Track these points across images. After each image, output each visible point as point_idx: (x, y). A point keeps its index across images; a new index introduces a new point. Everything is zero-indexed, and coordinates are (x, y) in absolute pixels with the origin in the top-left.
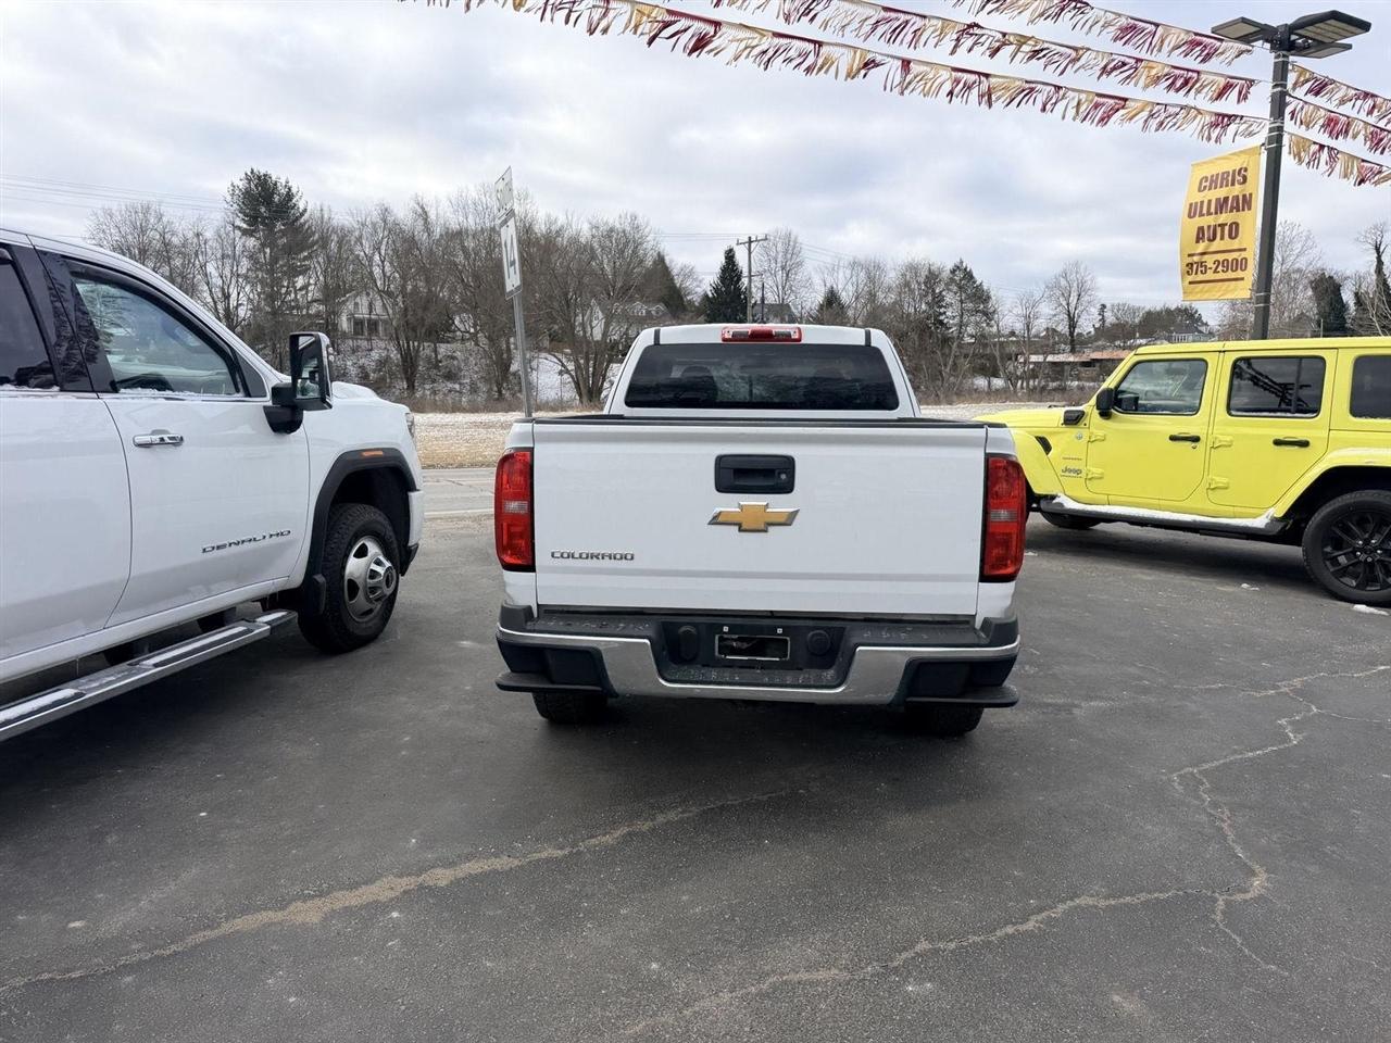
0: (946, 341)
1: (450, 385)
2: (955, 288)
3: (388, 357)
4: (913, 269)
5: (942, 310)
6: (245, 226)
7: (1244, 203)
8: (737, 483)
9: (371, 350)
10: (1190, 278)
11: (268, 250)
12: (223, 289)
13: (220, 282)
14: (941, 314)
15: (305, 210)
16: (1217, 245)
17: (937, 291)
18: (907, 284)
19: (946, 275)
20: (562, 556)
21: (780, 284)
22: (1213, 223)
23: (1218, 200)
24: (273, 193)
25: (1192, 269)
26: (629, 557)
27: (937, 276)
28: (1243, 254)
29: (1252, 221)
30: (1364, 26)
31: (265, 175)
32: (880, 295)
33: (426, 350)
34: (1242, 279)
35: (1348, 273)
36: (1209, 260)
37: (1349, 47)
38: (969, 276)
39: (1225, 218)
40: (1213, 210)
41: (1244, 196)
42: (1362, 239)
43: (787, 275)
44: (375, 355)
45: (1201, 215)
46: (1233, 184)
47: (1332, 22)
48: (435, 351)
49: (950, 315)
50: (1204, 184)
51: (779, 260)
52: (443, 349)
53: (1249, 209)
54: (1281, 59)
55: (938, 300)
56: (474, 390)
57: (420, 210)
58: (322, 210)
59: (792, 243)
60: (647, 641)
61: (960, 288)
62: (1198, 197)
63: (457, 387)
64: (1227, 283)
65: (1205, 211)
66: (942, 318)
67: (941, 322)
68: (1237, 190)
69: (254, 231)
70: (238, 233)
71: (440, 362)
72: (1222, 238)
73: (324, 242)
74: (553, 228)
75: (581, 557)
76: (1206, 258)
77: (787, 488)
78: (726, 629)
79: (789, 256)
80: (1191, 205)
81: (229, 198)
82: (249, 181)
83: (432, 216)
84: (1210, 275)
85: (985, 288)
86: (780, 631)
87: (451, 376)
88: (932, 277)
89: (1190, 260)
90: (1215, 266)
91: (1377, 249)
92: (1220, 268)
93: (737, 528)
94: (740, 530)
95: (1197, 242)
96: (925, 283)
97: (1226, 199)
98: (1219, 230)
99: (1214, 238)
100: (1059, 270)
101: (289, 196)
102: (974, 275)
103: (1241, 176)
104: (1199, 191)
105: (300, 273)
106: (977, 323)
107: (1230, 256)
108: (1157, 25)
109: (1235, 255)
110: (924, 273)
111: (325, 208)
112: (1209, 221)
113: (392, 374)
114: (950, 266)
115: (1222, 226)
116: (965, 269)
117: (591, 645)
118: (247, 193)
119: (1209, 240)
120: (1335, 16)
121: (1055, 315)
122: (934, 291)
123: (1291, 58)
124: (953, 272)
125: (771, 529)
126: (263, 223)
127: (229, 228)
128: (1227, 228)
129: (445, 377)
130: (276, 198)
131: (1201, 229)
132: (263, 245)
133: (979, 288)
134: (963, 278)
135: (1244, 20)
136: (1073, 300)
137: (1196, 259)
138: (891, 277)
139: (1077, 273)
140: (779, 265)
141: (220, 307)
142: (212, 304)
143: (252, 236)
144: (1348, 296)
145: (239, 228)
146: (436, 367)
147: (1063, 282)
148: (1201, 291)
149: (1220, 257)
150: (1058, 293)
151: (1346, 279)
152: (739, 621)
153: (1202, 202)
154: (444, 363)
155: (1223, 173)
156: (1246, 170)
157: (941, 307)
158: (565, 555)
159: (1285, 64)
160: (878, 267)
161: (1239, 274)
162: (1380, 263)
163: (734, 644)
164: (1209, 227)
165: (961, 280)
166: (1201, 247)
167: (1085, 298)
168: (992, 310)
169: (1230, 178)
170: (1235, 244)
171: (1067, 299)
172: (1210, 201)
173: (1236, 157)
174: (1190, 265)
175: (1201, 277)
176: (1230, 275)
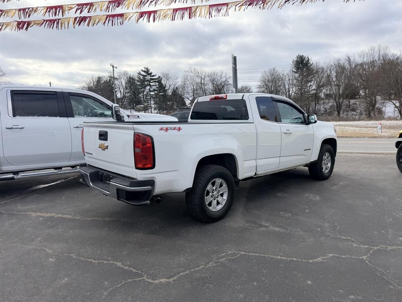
1: (353, 113)
3: (334, 105)
6: (296, 71)
9: (329, 103)
11: (301, 77)
12: (289, 89)
13: (288, 87)
15: (312, 64)
24: (304, 60)
31: (302, 56)
33: (346, 102)
44: (330, 104)
48: (349, 102)
52: (352, 101)
56: (361, 114)
57: (348, 59)
58: (317, 63)
63: (355, 113)
69: (297, 72)
70: (294, 73)
71: (351, 105)
73: (317, 72)
74: (394, 58)
81: (292, 64)
82: (298, 58)
83: (352, 59)
87: (353, 110)
101: (308, 60)
105: (310, 82)
111: (318, 63)
113: (334, 110)
118: (297, 61)
126: (300, 69)
127: (291, 72)
129: (351, 110)
130: (305, 62)
132: (300, 75)
141: (288, 93)
142: (285, 93)
143: (297, 73)
145: (294, 72)
146: (349, 107)
154: (352, 106)
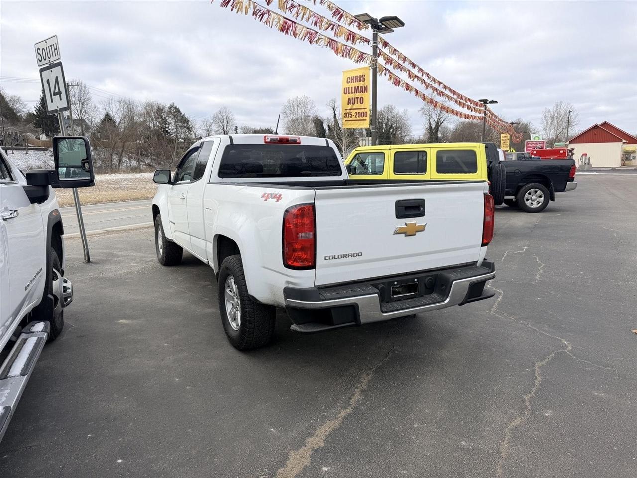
0: (171, 141)
2: (172, 116)
4: (150, 105)
5: (167, 126)
7: (365, 89)
8: (406, 213)
10: (346, 119)
14: (166, 128)
16: (356, 106)
17: (163, 117)
18: (148, 113)
19: (166, 109)
20: (330, 259)
21: (78, 109)
22: (353, 97)
23: (355, 87)
25: (346, 115)
26: (360, 255)
27: (162, 110)
28: (366, 110)
29: (368, 97)
30: (403, 24)
32: (136, 118)
34: (366, 120)
35: (325, 118)
36: (353, 112)
37: (393, 31)
38: (178, 110)
39: (358, 95)
40: (353, 91)
41: (365, 86)
42: (328, 104)
43: (82, 104)
45: (349, 93)
46: (360, 81)
47: (395, 21)
49: (171, 128)
50: (349, 80)
51: (76, 96)
53: (367, 92)
54: (375, 32)
55: (164, 121)
59: (83, 88)
60: (377, 295)
61: (174, 116)
62: (347, 85)
64: (360, 122)
65: (350, 92)
66: (167, 130)
67: (167, 131)
68: (361, 84)
72: (357, 103)
75: (338, 258)
76: (352, 111)
77: (422, 214)
78: (395, 283)
79: (82, 94)
80: (345, 88)
84: (353, 118)
85: (186, 116)
86: (415, 280)
88: (160, 110)
89: (346, 111)
90: (355, 115)
91: (334, 109)
92: (357, 115)
93: (404, 235)
94: (406, 236)
95: (348, 104)
96: (157, 113)
97: (358, 87)
98: (356, 99)
99: (355, 103)
100: (218, 110)
102: (180, 110)
103: (362, 78)
104: (347, 83)
106: (184, 133)
107: (361, 111)
108: (344, 11)
109: (363, 110)
110: (156, 108)
112: (352, 96)
114: (168, 105)
115: (357, 98)
116: (176, 107)
117: (353, 302)
119: (353, 104)
120: (396, 18)
121: (218, 131)
122: (162, 117)
123: (378, 33)
124: (170, 108)
125: (417, 233)
128: (359, 99)
131: (349, 99)
133: (183, 116)
134: (175, 111)
135: (367, 15)
136: (225, 124)
137: (348, 111)
138: (140, 109)
139: (225, 112)
140: (77, 99)
144: (326, 127)
147: (220, 116)
148: (350, 125)
149: (357, 111)
150: (219, 121)
151: (325, 119)
152: (399, 279)
153: (349, 88)
155: (356, 77)
156: (364, 76)
157: (166, 124)
158: (331, 258)
159: (376, 34)
160: (133, 103)
161: (364, 118)
162: (335, 114)
163: (397, 290)
164: (352, 98)
165: (174, 113)
166: (350, 106)
167: (230, 124)
168: (191, 126)
169: (359, 79)
170: (362, 106)
171: (223, 123)
172: (352, 87)
173: (359, 70)
174: (346, 113)
175: (350, 119)
176: (361, 118)
